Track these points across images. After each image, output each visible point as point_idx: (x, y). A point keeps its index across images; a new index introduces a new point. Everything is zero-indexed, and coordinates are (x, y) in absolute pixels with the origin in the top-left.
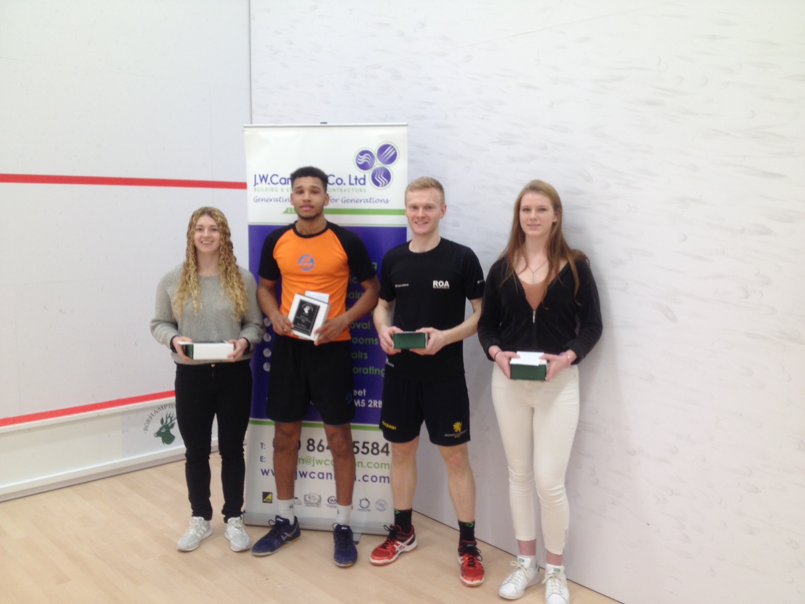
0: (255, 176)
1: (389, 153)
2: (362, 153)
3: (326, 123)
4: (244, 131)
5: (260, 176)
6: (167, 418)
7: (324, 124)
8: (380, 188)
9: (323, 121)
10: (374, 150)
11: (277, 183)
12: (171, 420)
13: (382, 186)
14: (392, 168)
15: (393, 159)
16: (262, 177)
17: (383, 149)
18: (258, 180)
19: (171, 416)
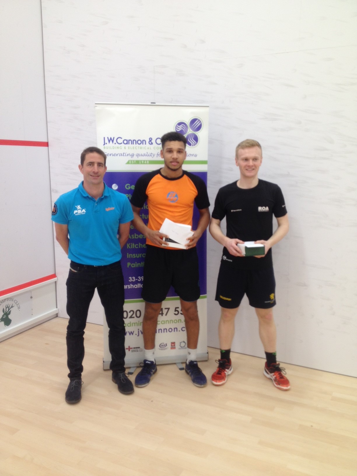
0: (104, 138)
1: (197, 124)
2: (180, 124)
3: (155, 103)
4: (96, 106)
5: (108, 138)
6: (6, 308)
7: (153, 104)
8: (191, 147)
9: (152, 102)
10: (188, 122)
11: (121, 143)
12: (9, 309)
13: (193, 146)
14: (199, 134)
15: (199, 128)
16: (109, 139)
17: (193, 121)
18: (107, 141)
19: (8, 306)
